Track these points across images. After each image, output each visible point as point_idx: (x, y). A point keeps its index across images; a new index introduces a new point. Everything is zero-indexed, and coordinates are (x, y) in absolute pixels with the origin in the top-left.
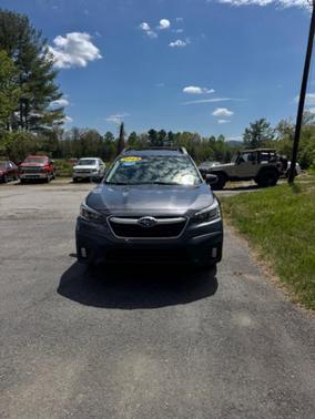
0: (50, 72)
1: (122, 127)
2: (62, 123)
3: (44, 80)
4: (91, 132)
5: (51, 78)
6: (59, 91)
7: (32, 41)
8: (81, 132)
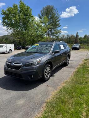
0: (58, 20)
1: (77, 33)
2: (60, 34)
3: (56, 22)
4: (72, 35)
5: (58, 21)
6: (60, 25)
7: (54, 12)
8: (69, 36)
